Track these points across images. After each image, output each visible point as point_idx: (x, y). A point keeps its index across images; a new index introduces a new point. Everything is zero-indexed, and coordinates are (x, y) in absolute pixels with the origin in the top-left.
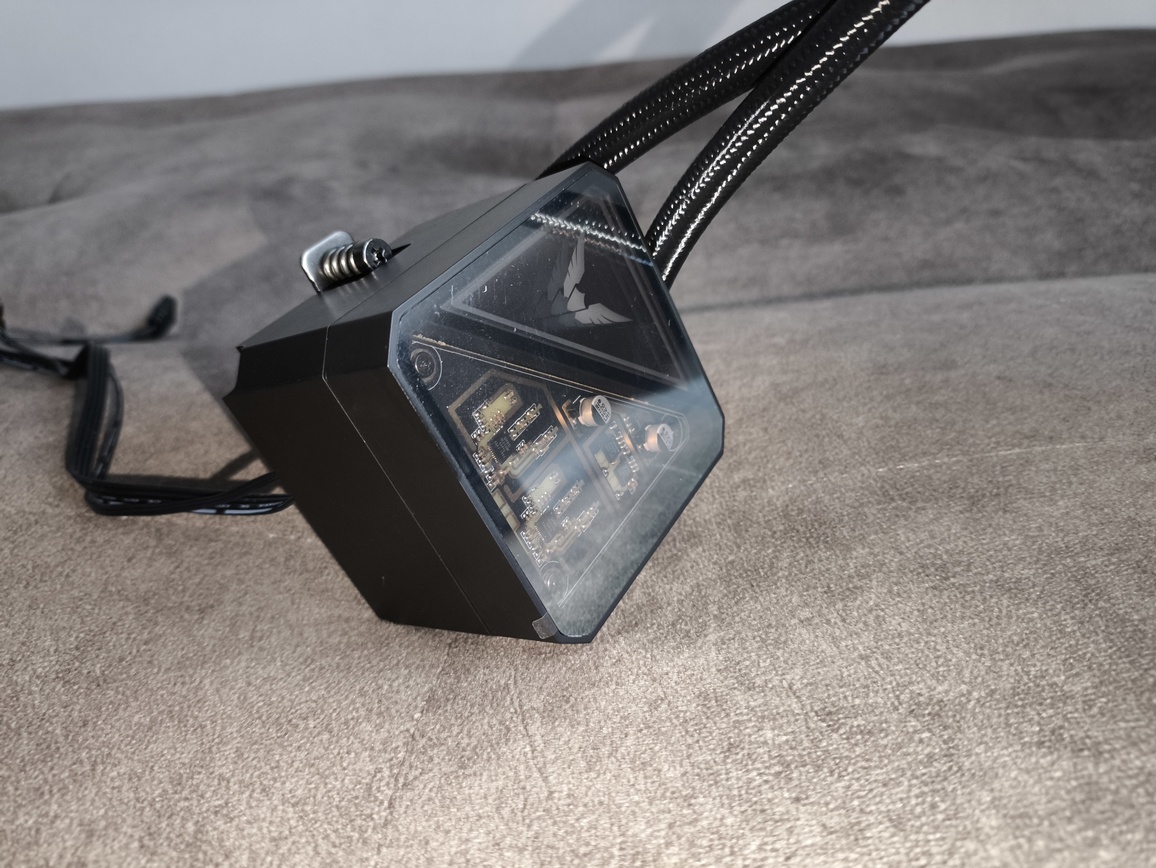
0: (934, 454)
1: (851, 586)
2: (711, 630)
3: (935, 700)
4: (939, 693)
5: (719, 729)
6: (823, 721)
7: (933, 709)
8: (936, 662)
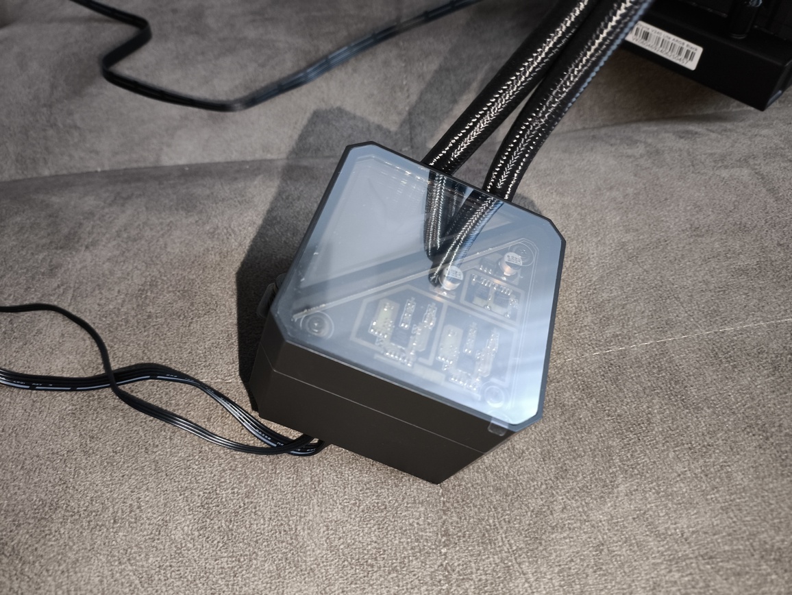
0: (743, 319)
1: (706, 443)
2: (620, 480)
3: (776, 548)
4: (778, 542)
5: (645, 570)
6: (708, 563)
7: (776, 555)
8: (772, 515)
